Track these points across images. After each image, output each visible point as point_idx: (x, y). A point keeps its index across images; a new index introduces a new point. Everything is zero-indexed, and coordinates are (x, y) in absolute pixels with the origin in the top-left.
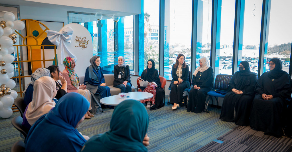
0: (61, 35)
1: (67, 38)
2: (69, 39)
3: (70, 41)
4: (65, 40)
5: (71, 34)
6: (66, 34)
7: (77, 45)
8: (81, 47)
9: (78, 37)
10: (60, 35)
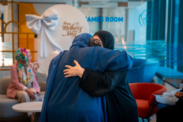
0: (42, 21)
1: (48, 24)
2: (51, 26)
3: (53, 28)
4: (47, 27)
5: (56, 19)
6: (48, 19)
7: (65, 32)
8: (71, 36)
9: (67, 22)
10: (40, 21)
